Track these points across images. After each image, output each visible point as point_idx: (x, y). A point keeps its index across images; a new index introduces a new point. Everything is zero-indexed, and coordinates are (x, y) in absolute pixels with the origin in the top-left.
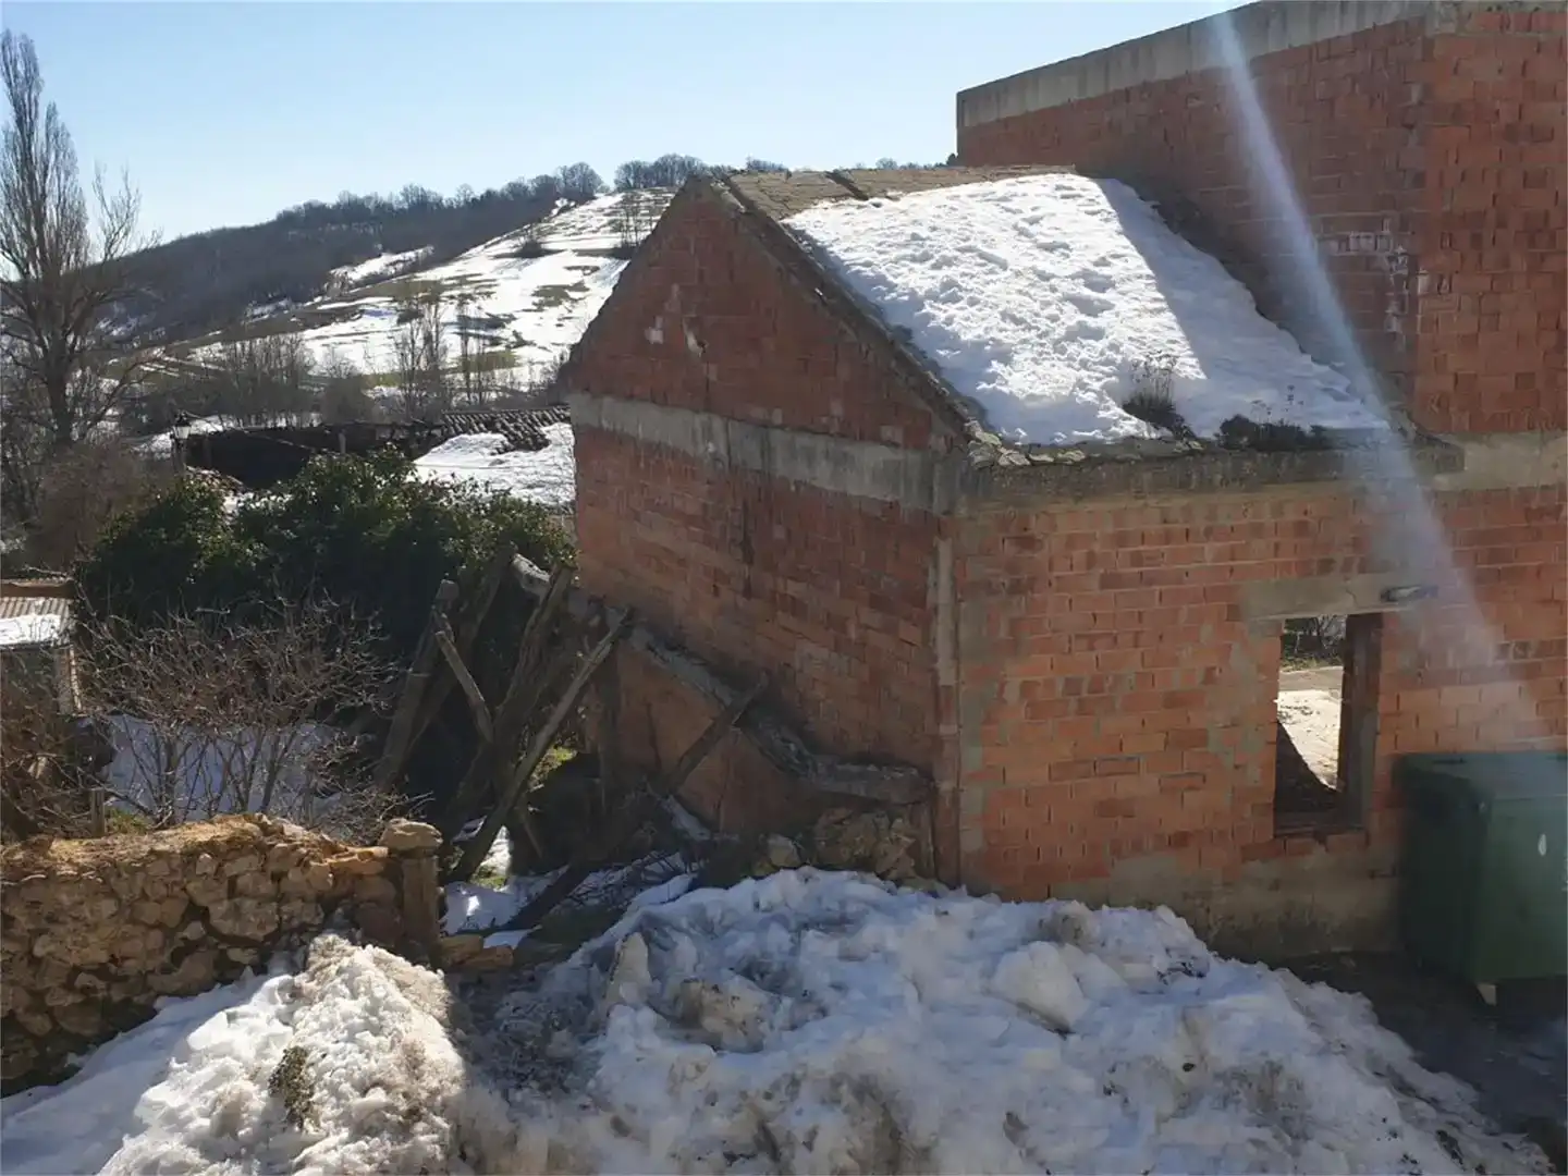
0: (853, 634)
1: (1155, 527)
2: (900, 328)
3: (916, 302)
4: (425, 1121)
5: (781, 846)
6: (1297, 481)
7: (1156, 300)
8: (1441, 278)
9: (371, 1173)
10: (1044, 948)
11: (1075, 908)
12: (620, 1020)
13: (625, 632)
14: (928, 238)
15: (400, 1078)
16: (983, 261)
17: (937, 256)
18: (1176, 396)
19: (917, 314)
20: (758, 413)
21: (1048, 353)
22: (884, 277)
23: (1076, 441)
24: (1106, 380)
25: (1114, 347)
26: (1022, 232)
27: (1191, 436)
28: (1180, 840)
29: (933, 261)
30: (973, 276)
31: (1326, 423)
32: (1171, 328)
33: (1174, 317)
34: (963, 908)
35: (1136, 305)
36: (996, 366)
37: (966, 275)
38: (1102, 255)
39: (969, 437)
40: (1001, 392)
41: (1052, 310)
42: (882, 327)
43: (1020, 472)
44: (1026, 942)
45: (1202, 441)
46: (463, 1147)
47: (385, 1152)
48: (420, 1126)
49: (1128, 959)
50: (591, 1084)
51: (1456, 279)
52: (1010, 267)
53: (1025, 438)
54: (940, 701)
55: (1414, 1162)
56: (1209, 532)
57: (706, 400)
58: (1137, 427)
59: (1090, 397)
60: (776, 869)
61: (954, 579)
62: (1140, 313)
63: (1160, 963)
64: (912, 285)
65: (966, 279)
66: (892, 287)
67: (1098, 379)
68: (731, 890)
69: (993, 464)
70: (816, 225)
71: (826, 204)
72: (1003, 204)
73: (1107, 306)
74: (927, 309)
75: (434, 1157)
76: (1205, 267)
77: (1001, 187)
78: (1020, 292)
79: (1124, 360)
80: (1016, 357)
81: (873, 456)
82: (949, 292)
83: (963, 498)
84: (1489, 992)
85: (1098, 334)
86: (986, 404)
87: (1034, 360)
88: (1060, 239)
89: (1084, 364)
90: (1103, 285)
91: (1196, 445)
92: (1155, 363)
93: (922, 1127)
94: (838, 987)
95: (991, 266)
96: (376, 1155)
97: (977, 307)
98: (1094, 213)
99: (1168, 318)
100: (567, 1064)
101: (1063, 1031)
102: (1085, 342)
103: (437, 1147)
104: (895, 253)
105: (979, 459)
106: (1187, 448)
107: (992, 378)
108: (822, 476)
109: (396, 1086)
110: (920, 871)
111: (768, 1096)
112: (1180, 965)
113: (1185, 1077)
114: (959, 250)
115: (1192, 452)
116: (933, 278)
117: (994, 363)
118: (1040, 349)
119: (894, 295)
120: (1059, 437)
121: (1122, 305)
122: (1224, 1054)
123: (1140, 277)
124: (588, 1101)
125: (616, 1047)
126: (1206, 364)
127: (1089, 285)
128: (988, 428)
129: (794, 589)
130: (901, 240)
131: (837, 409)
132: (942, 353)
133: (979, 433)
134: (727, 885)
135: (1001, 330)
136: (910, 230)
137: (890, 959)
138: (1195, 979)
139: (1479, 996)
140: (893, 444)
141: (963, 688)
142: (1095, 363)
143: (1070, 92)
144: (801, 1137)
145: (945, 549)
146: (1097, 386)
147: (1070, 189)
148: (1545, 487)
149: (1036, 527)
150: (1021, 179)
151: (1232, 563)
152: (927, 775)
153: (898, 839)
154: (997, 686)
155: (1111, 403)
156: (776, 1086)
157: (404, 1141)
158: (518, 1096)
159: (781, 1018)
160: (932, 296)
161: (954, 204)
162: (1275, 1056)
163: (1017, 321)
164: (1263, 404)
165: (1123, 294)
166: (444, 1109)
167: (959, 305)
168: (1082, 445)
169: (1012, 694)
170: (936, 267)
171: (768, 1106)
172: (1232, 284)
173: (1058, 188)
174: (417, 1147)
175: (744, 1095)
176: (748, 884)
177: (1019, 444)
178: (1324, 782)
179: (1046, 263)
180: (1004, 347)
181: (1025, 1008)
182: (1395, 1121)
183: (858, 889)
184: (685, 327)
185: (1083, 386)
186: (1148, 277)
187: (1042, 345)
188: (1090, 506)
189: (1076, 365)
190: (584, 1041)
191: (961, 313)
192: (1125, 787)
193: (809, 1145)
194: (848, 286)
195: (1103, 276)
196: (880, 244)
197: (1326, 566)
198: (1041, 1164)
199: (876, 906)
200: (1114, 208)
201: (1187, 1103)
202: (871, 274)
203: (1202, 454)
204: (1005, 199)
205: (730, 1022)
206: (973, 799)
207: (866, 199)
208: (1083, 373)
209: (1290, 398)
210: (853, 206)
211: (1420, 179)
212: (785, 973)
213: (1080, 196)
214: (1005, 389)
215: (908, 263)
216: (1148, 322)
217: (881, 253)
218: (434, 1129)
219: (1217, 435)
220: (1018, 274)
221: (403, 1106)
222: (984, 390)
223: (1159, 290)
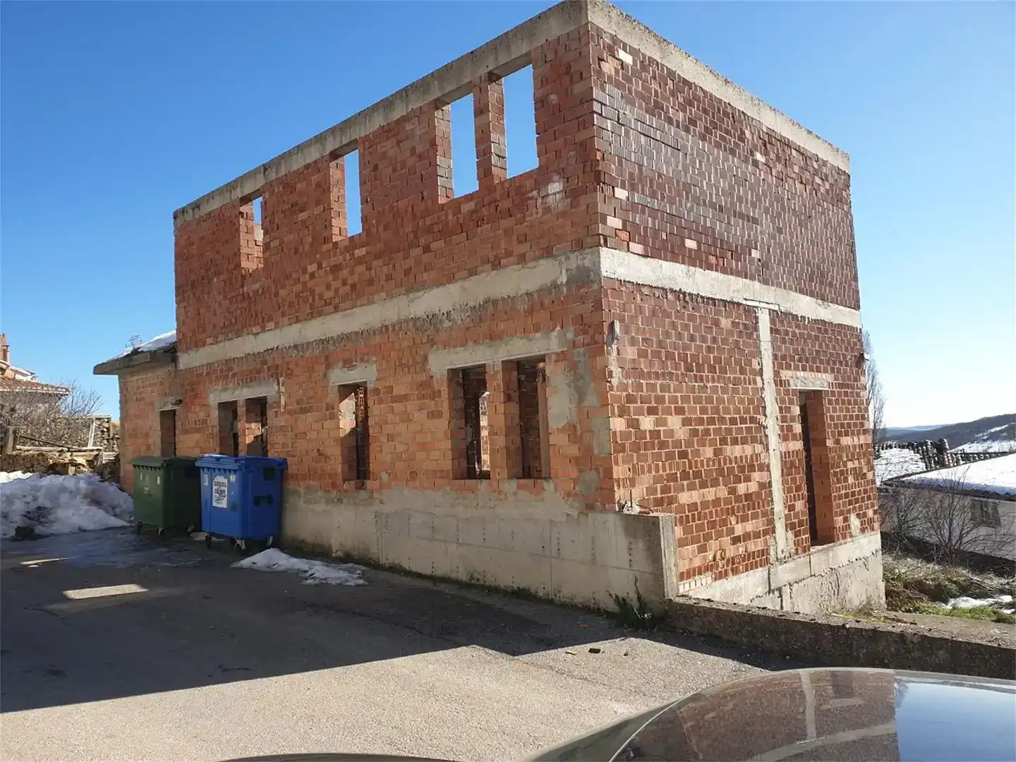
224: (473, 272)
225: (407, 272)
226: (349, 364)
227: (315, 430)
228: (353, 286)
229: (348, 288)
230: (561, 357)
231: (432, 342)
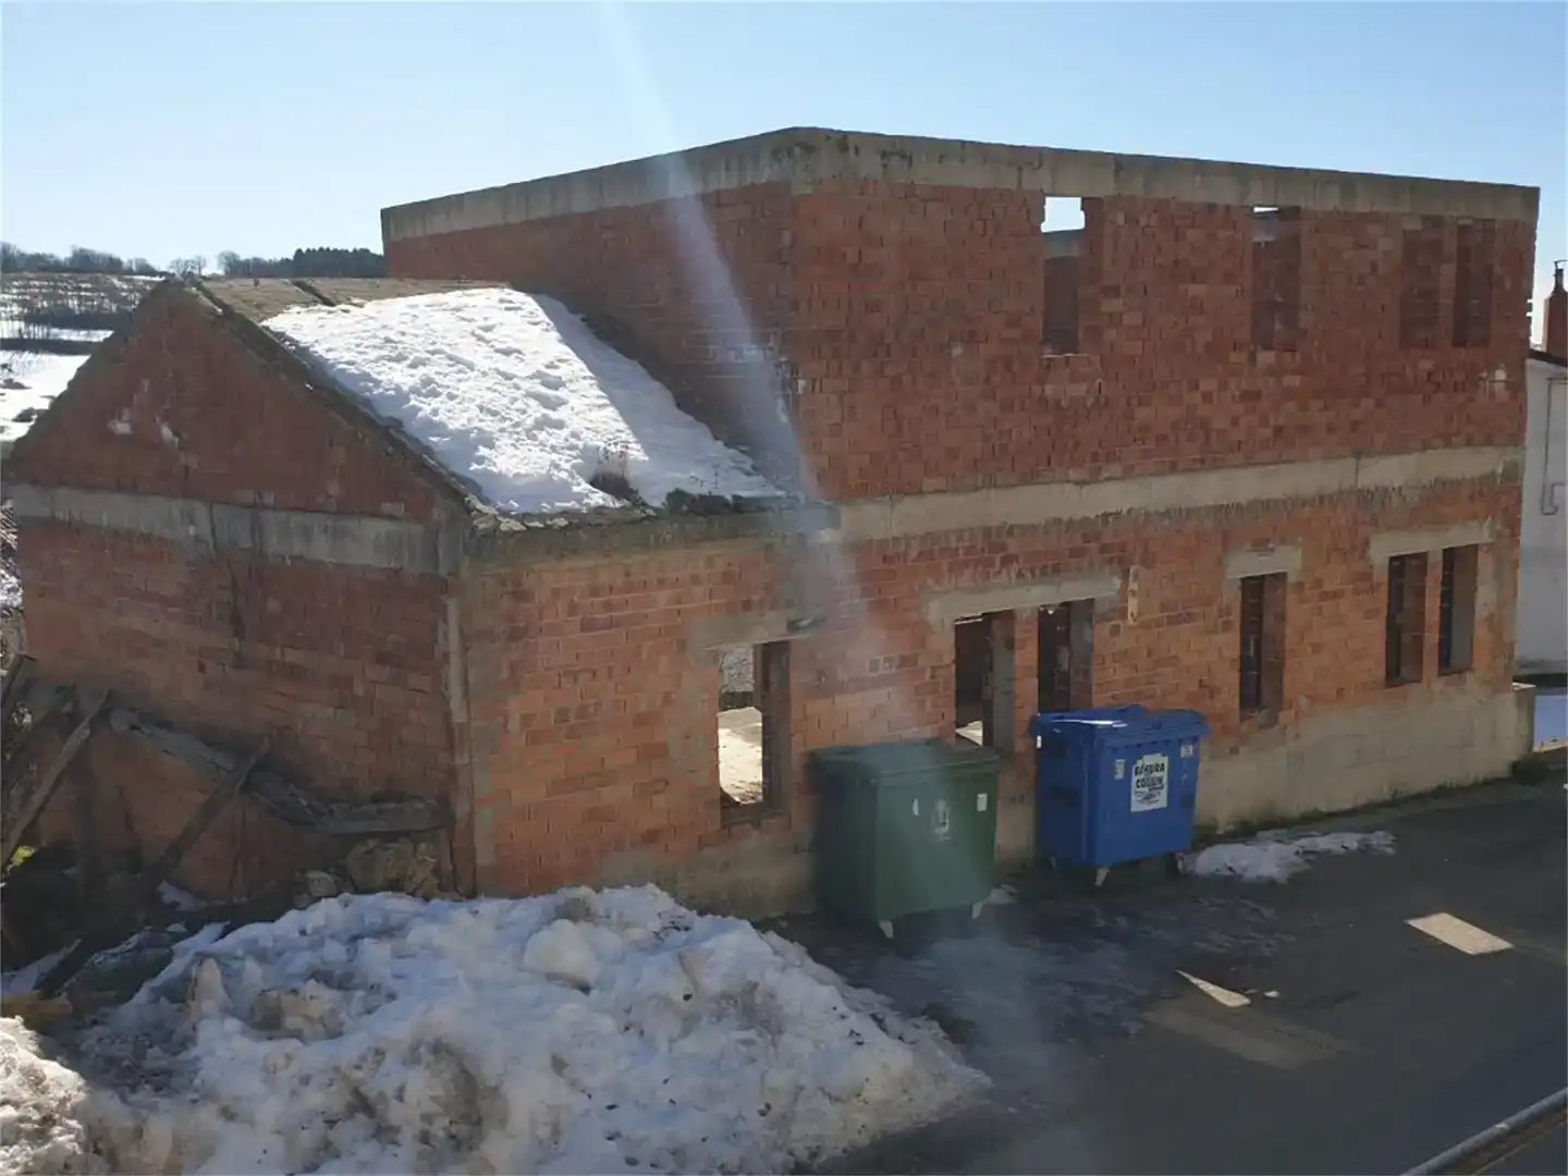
0: (359, 690)
1: (619, 582)
2: (391, 419)
3: (401, 396)
4: (61, 1125)
5: (319, 878)
6: (726, 538)
7: (599, 397)
8: (814, 381)
9: (18, 1174)
10: (565, 924)
11: (584, 891)
12: (208, 1031)
13: (105, 714)
14: (400, 342)
15: (26, 1094)
16: (452, 362)
17: (412, 357)
18: (631, 474)
19: (405, 406)
20: (248, 496)
21: (523, 440)
22: (368, 375)
23: (559, 510)
24: (575, 461)
25: (575, 435)
26: (480, 338)
27: (644, 504)
28: (651, 837)
29: (408, 362)
30: (446, 375)
31: (743, 494)
32: (618, 421)
33: (616, 411)
34: (488, 907)
35: (587, 401)
36: (483, 451)
37: (440, 373)
38: (552, 359)
39: (469, 509)
40: (491, 471)
41: (518, 405)
42: (373, 416)
43: (519, 535)
44: (549, 922)
45: (655, 509)
46: (96, 1141)
47: (27, 1156)
48: (56, 1130)
49: (627, 925)
50: (197, 1081)
51: (824, 380)
52: (476, 368)
53: (518, 508)
54: (452, 737)
55: (858, 1035)
56: (661, 582)
57: (185, 486)
58: (604, 499)
59: (564, 475)
60: (318, 899)
61: (461, 631)
62: (591, 407)
63: (655, 925)
64: (395, 381)
65: (441, 377)
66: (377, 383)
67: (567, 461)
68: (277, 922)
69: (496, 529)
70: (297, 328)
71: (297, 309)
72: (458, 314)
73: (562, 402)
74: (413, 402)
75: (75, 1153)
76: (629, 368)
77: (453, 298)
78: (488, 389)
79: (585, 446)
80: (498, 443)
81: (374, 529)
82: (428, 388)
83: (467, 560)
84: (887, 928)
85: (560, 425)
86: (479, 481)
87: (513, 445)
88: (515, 346)
89: (554, 449)
90: (557, 384)
91: (650, 512)
92: (613, 449)
93: (490, 1072)
94: (399, 977)
95: (461, 366)
96: (18, 1159)
97: (457, 400)
98: (536, 324)
99: (611, 412)
100: (169, 1073)
101: (585, 989)
102: (551, 431)
103: (76, 1144)
104: (373, 354)
105: (482, 526)
106: (644, 515)
107: (480, 460)
108: (321, 549)
109: (24, 1102)
110: (441, 887)
111: (358, 1067)
112: (670, 925)
113: (685, 1005)
114: (428, 352)
115: (649, 518)
116: (412, 376)
117: (481, 448)
118: (516, 436)
119: (381, 390)
120: (545, 507)
121: (574, 401)
122: (713, 983)
123: (585, 378)
124: (196, 1096)
125: (211, 1053)
126: (648, 450)
127: (544, 384)
128: (485, 501)
129: (292, 656)
130: (377, 342)
131: (334, 488)
132: (434, 439)
133: (479, 506)
134: (272, 917)
135: (481, 421)
136: (383, 334)
137: (438, 953)
138: (683, 933)
139: (880, 932)
140: (391, 517)
141: (474, 724)
142: (563, 448)
143: (492, 217)
144: (390, 1092)
145: (452, 607)
146: (567, 466)
147: (511, 302)
148: (895, 538)
149: (528, 583)
150: (467, 292)
151: (678, 607)
152: (444, 804)
153: (424, 861)
154: (501, 719)
155: (581, 480)
156: (363, 1058)
157: (43, 1144)
158: (133, 1098)
159: (356, 1007)
160: (414, 390)
161: (413, 312)
162: (752, 977)
163: (494, 414)
164: (697, 479)
165: (572, 391)
166: (74, 1114)
167: (439, 399)
168: (564, 513)
169: (514, 725)
170: (413, 366)
171: (359, 1074)
172: (656, 385)
173: (502, 301)
174: (60, 1146)
175: (337, 1069)
176: (292, 915)
177: (513, 513)
178: (737, 799)
179: (507, 364)
180: (487, 435)
181: (552, 977)
182: (842, 1009)
183: (398, 905)
184: (158, 419)
185: (557, 467)
186: (591, 378)
187: (518, 433)
188: (567, 564)
189: (547, 449)
190: (176, 1054)
191: (444, 406)
192: (609, 795)
193: (400, 1098)
194: (335, 381)
195: (555, 377)
196: (358, 346)
197: (747, 605)
198: (583, 1091)
199: (418, 914)
200: (552, 320)
201: (689, 1024)
202: (356, 372)
203: (656, 518)
204: (458, 310)
205: (308, 1019)
206: (485, 820)
207: (332, 305)
208: (554, 456)
209: (716, 475)
210: (323, 311)
211: (795, 306)
212: (348, 976)
213: (519, 308)
214: (495, 470)
215: (386, 362)
216: (596, 415)
217: (361, 353)
218: (70, 1130)
219: (664, 504)
220: (484, 374)
221: (36, 1116)
222: (476, 470)
223: (602, 389)
224: (1425, 447)
225: (1355, 426)
226: (1261, 545)
227: (1194, 651)
228: (1279, 430)
229: (1267, 432)
230: (1491, 547)
231: (1375, 522)
